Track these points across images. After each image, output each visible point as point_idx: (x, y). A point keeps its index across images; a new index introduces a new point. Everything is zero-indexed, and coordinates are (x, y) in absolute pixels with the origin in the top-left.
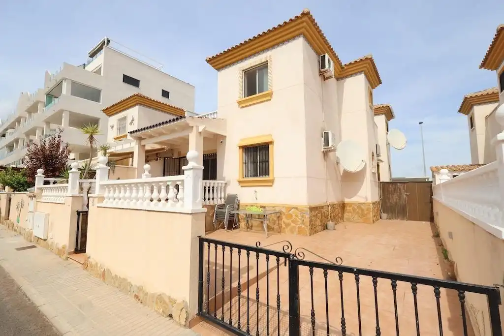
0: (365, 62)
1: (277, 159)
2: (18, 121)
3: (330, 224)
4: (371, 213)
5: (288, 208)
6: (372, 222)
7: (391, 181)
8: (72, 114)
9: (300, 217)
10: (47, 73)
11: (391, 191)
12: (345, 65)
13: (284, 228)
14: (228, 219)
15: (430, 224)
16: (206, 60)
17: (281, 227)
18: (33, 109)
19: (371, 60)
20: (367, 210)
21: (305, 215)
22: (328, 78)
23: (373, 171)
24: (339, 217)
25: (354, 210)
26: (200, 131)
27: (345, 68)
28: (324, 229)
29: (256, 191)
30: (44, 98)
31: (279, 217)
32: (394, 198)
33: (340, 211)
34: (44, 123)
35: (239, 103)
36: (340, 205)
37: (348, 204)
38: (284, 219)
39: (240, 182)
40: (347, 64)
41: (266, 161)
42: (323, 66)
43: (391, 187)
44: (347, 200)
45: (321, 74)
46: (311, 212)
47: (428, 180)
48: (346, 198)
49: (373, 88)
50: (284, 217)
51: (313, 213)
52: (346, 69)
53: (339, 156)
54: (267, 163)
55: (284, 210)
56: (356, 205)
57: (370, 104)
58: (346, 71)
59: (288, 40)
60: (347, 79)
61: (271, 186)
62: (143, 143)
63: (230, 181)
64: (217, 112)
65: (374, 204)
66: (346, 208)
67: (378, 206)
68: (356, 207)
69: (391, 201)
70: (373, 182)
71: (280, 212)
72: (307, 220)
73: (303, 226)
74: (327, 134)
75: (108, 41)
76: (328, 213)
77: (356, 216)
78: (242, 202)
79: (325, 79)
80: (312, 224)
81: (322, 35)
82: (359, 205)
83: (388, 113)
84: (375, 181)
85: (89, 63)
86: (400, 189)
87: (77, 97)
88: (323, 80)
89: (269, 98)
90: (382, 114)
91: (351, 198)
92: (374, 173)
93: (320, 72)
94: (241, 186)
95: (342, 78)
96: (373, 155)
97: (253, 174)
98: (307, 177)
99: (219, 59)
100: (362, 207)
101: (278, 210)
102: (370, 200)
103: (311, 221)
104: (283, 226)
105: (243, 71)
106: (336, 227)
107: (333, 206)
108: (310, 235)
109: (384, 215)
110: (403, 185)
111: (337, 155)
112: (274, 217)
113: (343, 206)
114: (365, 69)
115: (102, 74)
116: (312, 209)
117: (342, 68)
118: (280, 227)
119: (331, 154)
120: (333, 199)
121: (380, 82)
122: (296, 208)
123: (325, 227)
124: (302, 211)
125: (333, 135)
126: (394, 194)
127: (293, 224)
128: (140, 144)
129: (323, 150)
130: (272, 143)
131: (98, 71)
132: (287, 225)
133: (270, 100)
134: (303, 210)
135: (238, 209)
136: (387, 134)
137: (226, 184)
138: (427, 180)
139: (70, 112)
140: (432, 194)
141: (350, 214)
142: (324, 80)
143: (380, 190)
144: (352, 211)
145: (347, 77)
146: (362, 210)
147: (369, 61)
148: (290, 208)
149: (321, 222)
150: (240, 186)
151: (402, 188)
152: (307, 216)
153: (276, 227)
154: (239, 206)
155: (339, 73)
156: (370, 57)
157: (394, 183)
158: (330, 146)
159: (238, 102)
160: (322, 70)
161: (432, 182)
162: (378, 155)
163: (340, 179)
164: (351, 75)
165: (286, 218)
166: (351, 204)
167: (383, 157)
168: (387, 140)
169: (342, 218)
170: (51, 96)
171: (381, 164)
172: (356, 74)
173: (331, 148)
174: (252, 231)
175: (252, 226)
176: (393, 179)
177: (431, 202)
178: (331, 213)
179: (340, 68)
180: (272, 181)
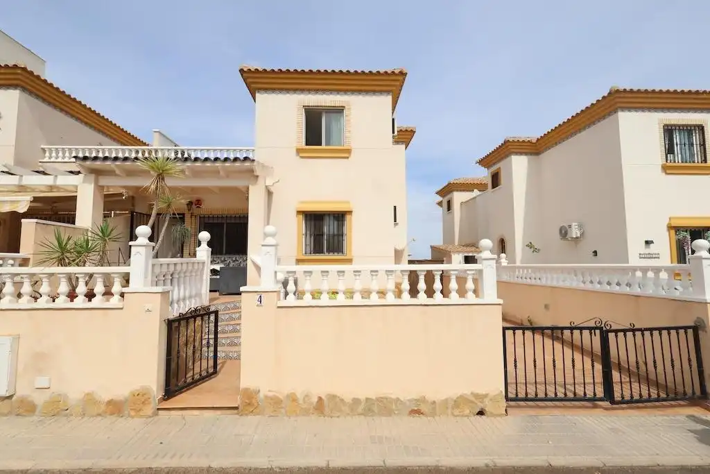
1: (357, 234)
35: (299, 150)
41: (339, 235)
59: (373, 92)
64: (254, 150)
74: (395, 208)
89: (347, 155)
97: (314, 249)
105: (304, 106)
114: (407, 140)
128: (96, 182)
130: (350, 212)
133: (348, 158)
147: (413, 134)
159: (296, 150)
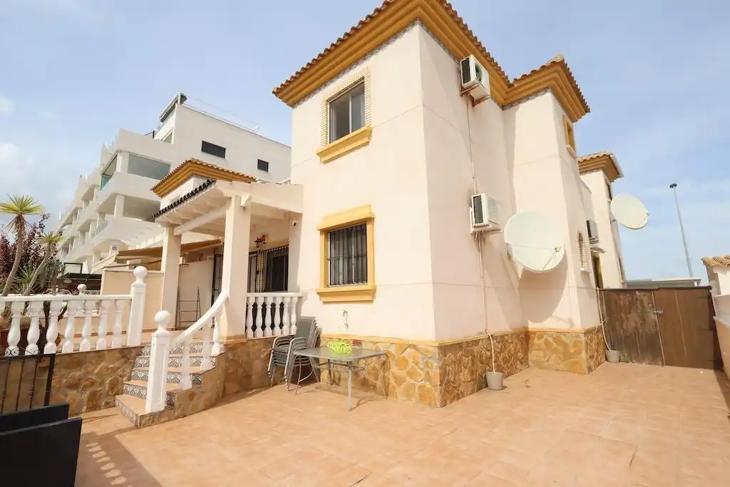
0: (551, 70)
2: (75, 213)
3: (494, 377)
4: (584, 352)
5: (400, 345)
6: (587, 370)
7: (626, 287)
8: (128, 199)
9: (422, 366)
10: (104, 145)
11: (624, 304)
12: (516, 80)
13: (394, 387)
14: (293, 366)
15: (717, 375)
16: (273, 92)
17: (389, 384)
18: (88, 197)
19: (562, 64)
20: (575, 345)
21: (430, 361)
22: (479, 101)
23: (583, 269)
24: (518, 359)
25: (547, 343)
26: (243, 204)
27: (515, 85)
28: (480, 389)
29: (345, 312)
30: (99, 180)
31: (384, 363)
32: (632, 321)
33: (519, 346)
34: (98, 214)
35: (321, 154)
36: (518, 335)
37: (535, 333)
38: (394, 369)
39: (321, 294)
40: (519, 77)
41: (362, 256)
42: (466, 77)
43: (624, 300)
44: (532, 326)
45: (465, 92)
46: (445, 355)
47: (698, 283)
48: (531, 320)
49: (574, 120)
50: (392, 363)
51: (451, 356)
52: (518, 87)
53: (509, 242)
54: (364, 259)
55: (393, 350)
56: (551, 336)
57: (569, 146)
58: (517, 92)
59: (395, 35)
60: (520, 105)
61: (371, 301)
62: (177, 231)
63: (306, 294)
65: (587, 332)
66: (530, 342)
67: (600, 336)
68: (551, 340)
69: (625, 326)
70: (585, 291)
71: (387, 355)
72: (435, 372)
73: (428, 385)
74: (478, 200)
75: (183, 98)
76: (488, 353)
77: (553, 357)
78: (324, 333)
79: (475, 102)
80: (448, 382)
81: (465, 28)
82: (558, 336)
83: (611, 169)
84: (588, 287)
85: (159, 128)
86: (642, 303)
87: (136, 176)
88: (470, 105)
89: (366, 140)
90: (598, 169)
91: (540, 320)
92: (585, 274)
93: (462, 89)
94: (325, 303)
95: (511, 105)
96: (581, 240)
97: (346, 279)
98: (434, 283)
99: (291, 86)
100: (564, 339)
101: (382, 348)
102: (579, 326)
103: (444, 374)
104: (392, 381)
105: (327, 101)
106: (506, 383)
107: (502, 339)
108: (444, 404)
109: (613, 354)
110: (648, 294)
111: (507, 241)
112: (375, 363)
113: (526, 337)
114: (553, 82)
115: (172, 143)
116: (444, 349)
117: (510, 86)
118: (386, 386)
119: (492, 238)
120: (501, 325)
121: (587, 110)
122: (414, 347)
123: (482, 384)
124: (425, 353)
125: (492, 202)
126: (630, 313)
127: (409, 380)
128: (171, 234)
129: (472, 230)
130: (370, 220)
131: (168, 139)
132: (400, 381)
133: (367, 143)
134: (427, 351)
135: (317, 344)
136: (610, 202)
137: (300, 298)
138: (696, 285)
139: (126, 197)
140: (712, 313)
141: (541, 354)
142: (473, 105)
143: (602, 304)
144: (543, 346)
145: (520, 101)
146: (566, 346)
147: (559, 68)
148: (404, 347)
149: (472, 373)
150: (321, 303)
151: (645, 299)
152: (436, 364)
153: (379, 383)
154: (319, 338)
155: (506, 96)
156: (559, 60)
157: (631, 291)
158: (485, 221)
159: (318, 154)
160: (465, 85)
161: (710, 288)
162: (593, 240)
163: (516, 284)
164: (527, 98)
165: (397, 365)
166: (541, 334)
167: (605, 242)
168: (610, 214)
169: (524, 361)
170: (106, 176)
171: (601, 256)
172: (536, 94)
173: (488, 225)
174: (339, 389)
175: (339, 379)
176: (629, 284)
177: (713, 327)
178: (498, 354)
179: (506, 88)
180: (372, 292)
